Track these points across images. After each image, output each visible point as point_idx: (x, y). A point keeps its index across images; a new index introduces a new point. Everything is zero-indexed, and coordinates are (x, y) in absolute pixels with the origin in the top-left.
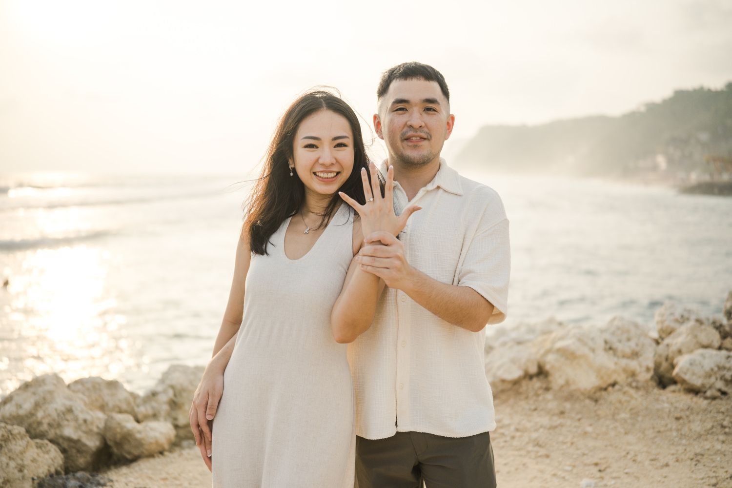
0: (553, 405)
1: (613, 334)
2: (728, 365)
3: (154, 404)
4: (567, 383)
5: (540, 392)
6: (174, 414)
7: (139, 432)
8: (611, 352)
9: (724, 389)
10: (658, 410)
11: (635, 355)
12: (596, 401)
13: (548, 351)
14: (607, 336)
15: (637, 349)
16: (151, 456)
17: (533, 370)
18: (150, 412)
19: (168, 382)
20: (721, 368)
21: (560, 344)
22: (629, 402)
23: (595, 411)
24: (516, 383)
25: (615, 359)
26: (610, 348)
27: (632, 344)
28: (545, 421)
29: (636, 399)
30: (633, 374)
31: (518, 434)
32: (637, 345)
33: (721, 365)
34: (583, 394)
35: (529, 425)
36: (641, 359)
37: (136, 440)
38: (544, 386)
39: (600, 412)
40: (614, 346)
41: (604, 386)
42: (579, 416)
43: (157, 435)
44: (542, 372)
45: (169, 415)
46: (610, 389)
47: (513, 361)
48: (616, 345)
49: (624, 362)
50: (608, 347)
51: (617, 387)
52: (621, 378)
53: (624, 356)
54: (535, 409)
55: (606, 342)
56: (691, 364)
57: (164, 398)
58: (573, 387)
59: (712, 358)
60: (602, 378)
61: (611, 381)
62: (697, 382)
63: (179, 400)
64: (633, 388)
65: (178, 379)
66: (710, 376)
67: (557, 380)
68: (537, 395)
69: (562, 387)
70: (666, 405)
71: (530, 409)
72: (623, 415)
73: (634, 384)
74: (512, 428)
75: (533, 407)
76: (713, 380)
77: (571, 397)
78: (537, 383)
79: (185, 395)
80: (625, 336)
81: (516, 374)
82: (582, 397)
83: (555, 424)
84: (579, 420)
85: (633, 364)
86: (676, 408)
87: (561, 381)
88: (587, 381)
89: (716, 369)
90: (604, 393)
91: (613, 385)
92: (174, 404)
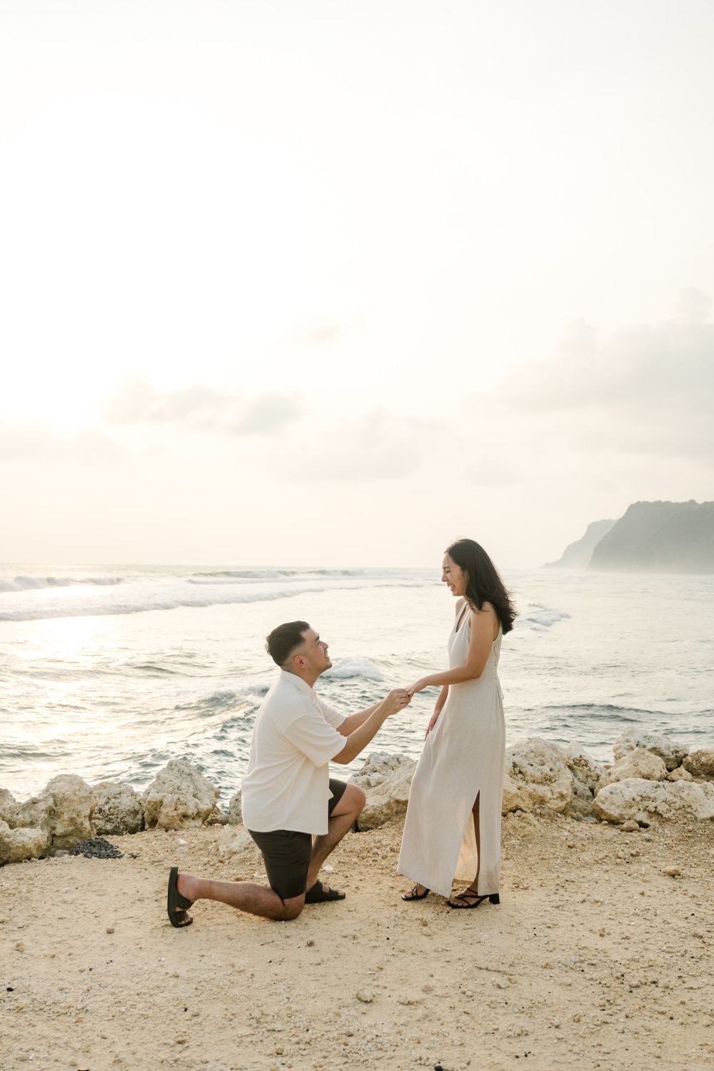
1: (526, 756)
2: (652, 795)
3: (32, 812)
6: (52, 822)
7: (8, 836)
8: (520, 776)
9: (646, 821)
10: (554, 838)
11: (547, 780)
14: (517, 759)
15: (551, 774)
16: (18, 861)
18: (28, 820)
19: (51, 791)
20: (643, 798)
22: (525, 827)
25: (522, 784)
26: (520, 772)
27: (546, 769)
29: (535, 826)
30: (542, 801)
32: (551, 770)
33: (645, 795)
36: (553, 784)
37: (4, 843)
40: (524, 770)
43: (25, 839)
45: (46, 823)
46: (510, 815)
48: (529, 770)
49: (531, 787)
50: (517, 769)
51: (519, 812)
52: (526, 804)
53: (534, 782)
55: (515, 765)
56: (611, 793)
57: (42, 806)
59: (636, 787)
61: (512, 806)
62: (615, 812)
63: (58, 809)
64: (536, 815)
65: (61, 789)
66: (631, 807)
70: (566, 833)
72: (513, 842)
73: (538, 811)
76: (634, 810)
79: (65, 804)
80: (537, 760)
85: (543, 790)
86: (577, 836)
89: (639, 798)
91: (514, 812)
92: (52, 813)
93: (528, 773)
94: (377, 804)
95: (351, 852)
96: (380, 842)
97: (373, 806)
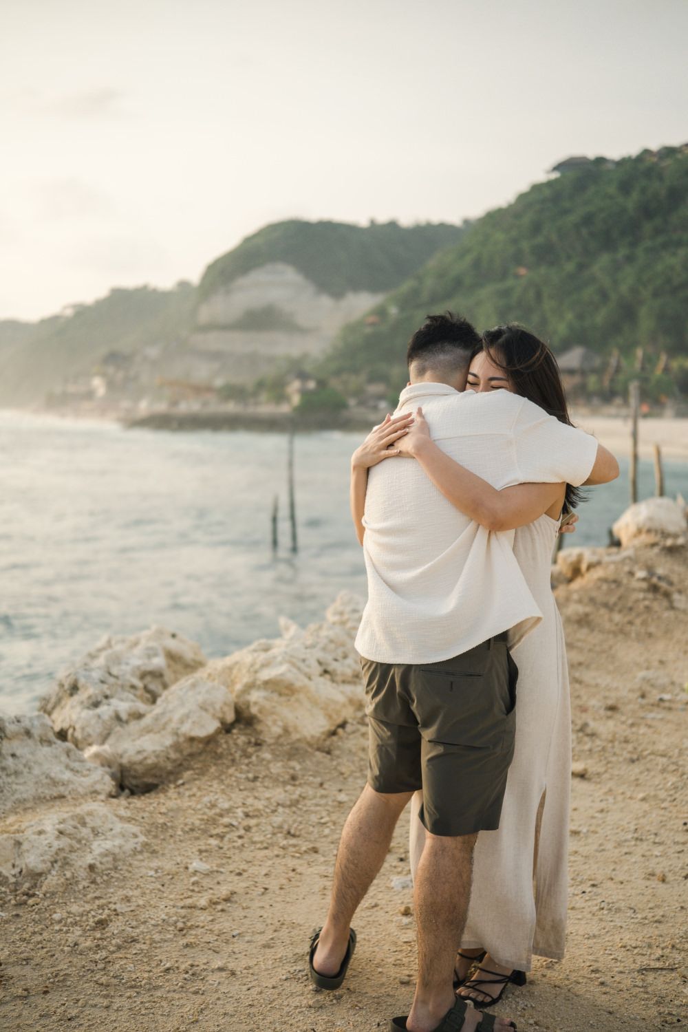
0: (276, 768)
1: (324, 649)
4: (286, 731)
5: (250, 750)
8: (328, 676)
11: (357, 677)
12: (329, 753)
13: (250, 687)
14: (319, 654)
17: (230, 717)
21: (266, 675)
23: (335, 769)
24: (210, 740)
25: (337, 686)
26: (326, 672)
27: (350, 662)
28: (278, 794)
31: (252, 822)
34: (310, 745)
35: (260, 805)
38: (253, 740)
39: (343, 770)
40: (330, 668)
41: (333, 728)
42: (318, 780)
44: (243, 719)
46: (340, 731)
47: (203, 708)
48: (333, 666)
49: (346, 689)
50: (323, 669)
51: (349, 728)
52: (350, 713)
53: (344, 682)
54: (255, 779)
55: (320, 663)
58: (295, 736)
60: (330, 717)
61: (339, 721)
67: (271, 729)
68: (248, 756)
69: (280, 736)
71: (247, 779)
74: (240, 812)
75: (251, 776)
77: (295, 751)
78: (240, 738)
80: (340, 652)
81: (212, 726)
82: (310, 750)
83: (295, 797)
84: (321, 785)
87: (277, 730)
88: (313, 725)
90: (335, 738)
91: (343, 725)
93: (339, 672)
94: (158, 748)
95: (192, 830)
96: (213, 806)
97: (154, 752)
